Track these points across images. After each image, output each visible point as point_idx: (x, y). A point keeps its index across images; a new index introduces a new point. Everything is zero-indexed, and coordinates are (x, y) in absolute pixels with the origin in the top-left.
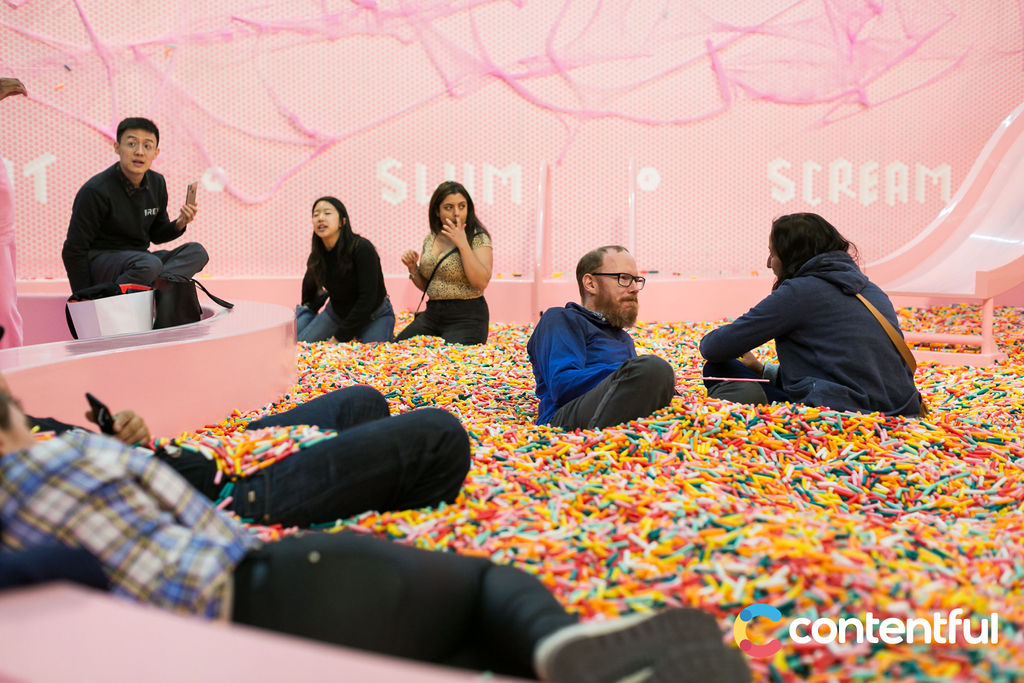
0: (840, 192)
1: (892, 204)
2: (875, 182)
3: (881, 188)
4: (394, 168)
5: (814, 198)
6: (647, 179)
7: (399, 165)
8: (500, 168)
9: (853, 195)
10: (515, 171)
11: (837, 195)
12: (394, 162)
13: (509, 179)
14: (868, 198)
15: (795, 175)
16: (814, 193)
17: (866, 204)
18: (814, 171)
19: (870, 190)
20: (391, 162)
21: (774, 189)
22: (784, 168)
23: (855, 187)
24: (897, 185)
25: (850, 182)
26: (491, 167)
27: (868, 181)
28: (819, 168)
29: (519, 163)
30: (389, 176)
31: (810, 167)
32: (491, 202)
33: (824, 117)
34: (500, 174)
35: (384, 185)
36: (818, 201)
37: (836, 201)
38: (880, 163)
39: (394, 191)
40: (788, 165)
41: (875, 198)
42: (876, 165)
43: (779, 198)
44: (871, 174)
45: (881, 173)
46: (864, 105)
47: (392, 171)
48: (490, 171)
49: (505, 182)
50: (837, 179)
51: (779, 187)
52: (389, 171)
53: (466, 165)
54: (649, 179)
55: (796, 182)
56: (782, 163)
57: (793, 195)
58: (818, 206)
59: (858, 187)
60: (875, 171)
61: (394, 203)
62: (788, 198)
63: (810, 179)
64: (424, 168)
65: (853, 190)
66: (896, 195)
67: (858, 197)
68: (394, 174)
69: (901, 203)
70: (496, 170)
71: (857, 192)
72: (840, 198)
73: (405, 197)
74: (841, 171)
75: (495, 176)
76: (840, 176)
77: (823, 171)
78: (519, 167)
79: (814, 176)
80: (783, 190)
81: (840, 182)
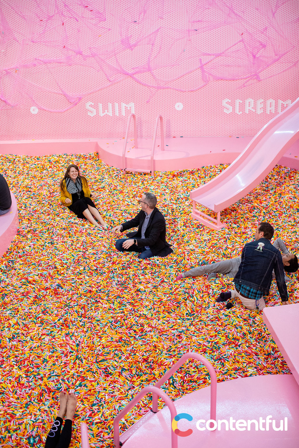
0: (249, 110)
1: (269, 113)
2: (263, 106)
3: (264, 108)
4: (91, 105)
5: (239, 112)
6: (178, 106)
7: (93, 104)
8: (127, 104)
9: (254, 111)
10: (132, 105)
11: (248, 111)
12: (91, 103)
13: (130, 107)
14: (259, 112)
15: (233, 104)
16: (239, 110)
17: (259, 114)
18: (239, 103)
19: (261, 109)
20: (90, 103)
21: (225, 109)
22: (228, 102)
23: (255, 108)
24: (270, 107)
25: (253, 106)
26: (124, 104)
27: (260, 106)
28: (241, 102)
29: (133, 102)
30: (90, 107)
31: (238, 102)
32: (124, 115)
33: (244, 84)
34: (127, 106)
35: (89, 110)
36: (241, 113)
37: (247, 113)
38: (264, 100)
39: (92, 112)
40: (230, 101)
41: (262, 111)
42: (263, 100)
43: (226, 112)
44: (261, 103)
45: (265, 103)
46: (259, 80)
47: (91, 106)
48: (123, 105)
49: (129, 109)
50: (248, 105)
51: (226, 108)
52: (90, 106)
53: (115, 103)
54: (179, 106)
55: (233, 106)
56: (227, 100)
57: (231, 111)
58: (241, 114)
59: (256, 108)
60: (262, 102)
61: (92, 116)
62: (230, 112)
63: (238, 105)
64: (101, 104)
65: (254, 109)
66: (270, 110)
67: (256, 111)
68: (91, 107)
69: (272, 113)
70: (125, 105)
71: (256, 110)
72: (249, 112)
73: (95, 114)
74: (249, 102)
75: (125, 107)
76: (249, 104)
77: (243, 103)
78: (134, 104)
79: (239, 104)
80: (228, 109)
81: (249, 106)
